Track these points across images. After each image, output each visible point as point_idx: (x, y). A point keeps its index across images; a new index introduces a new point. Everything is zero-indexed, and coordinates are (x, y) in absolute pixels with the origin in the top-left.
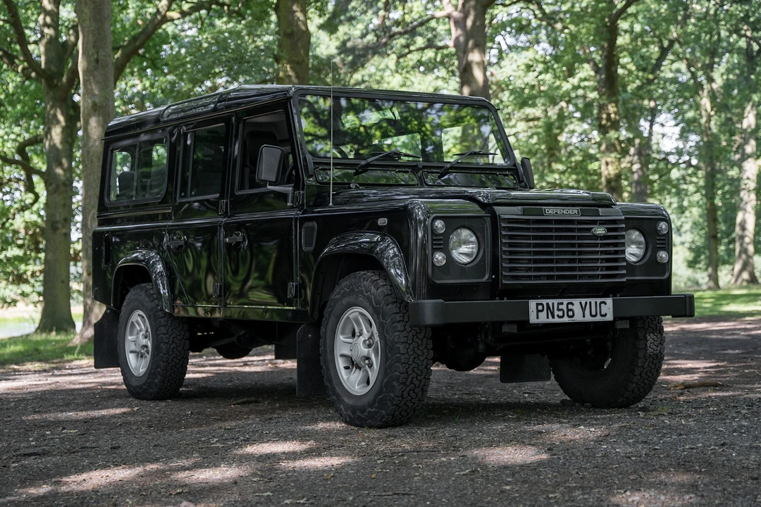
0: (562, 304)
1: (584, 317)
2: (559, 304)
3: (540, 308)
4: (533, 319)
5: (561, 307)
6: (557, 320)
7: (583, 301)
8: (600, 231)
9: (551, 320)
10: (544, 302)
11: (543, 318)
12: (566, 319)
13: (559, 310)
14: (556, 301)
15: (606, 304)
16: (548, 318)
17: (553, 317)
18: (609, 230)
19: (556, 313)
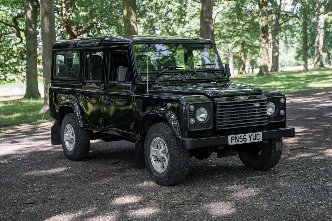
0: (242, 136)
1: (250, 140)
2: (240, 136)
3: (233, 138)
4: (230, 143)
5: (241, 137)
6: (239, 143)
7: (250, 134)
8: (257, 105)
9: (237, 143)
10: (234, 136)
11: (234, 143)
12: (243, 142)
13: (240, 139)
14: (239, 135)
15: (259, 134)
16: (236, 142)
17: (238, 142)
18: (260, 104)
19: (239, 140)
